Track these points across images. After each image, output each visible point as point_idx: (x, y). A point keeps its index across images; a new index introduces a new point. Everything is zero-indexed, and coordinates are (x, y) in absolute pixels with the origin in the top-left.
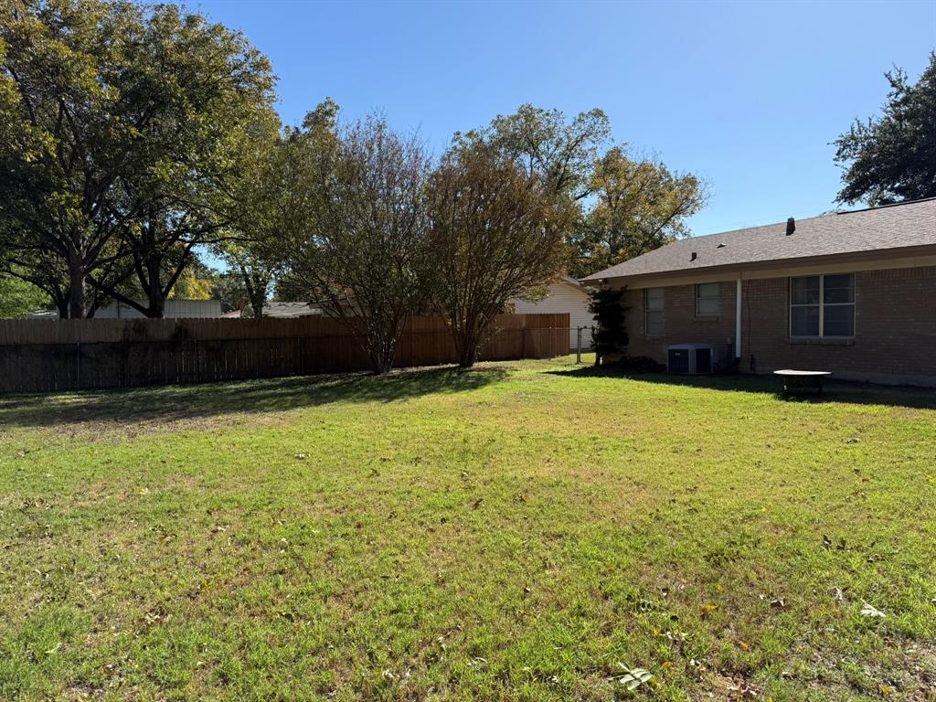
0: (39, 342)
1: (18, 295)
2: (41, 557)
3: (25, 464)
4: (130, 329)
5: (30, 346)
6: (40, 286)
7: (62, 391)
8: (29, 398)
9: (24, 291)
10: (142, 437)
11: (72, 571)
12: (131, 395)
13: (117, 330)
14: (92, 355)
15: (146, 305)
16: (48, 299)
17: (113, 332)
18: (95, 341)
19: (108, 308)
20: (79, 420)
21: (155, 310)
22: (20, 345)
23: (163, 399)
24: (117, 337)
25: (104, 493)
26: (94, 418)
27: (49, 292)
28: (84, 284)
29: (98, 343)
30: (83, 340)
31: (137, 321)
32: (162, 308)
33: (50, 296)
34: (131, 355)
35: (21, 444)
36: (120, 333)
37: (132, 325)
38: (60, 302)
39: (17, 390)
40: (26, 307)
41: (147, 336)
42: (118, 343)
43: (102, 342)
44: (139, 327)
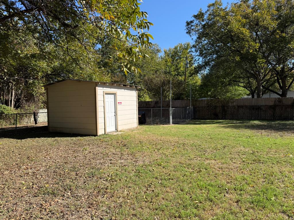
0: (248, 105)
1: (240, 92)
2: (261, 169)
3: (250, 140)
4: (276, 101)
5: (246, 106)
6: (247, 89)
7: (255, 120)
8: (246, 121)
9: (242, 90)
10: (285, 137)
11: (273, 176)
12: (277, 122)
13: (272, 101)
14: (264, 109)
15: (281, 93)
16: (248, 92)
17: (271, 102)
18: (265, 105)
19: (267, 94)
20: (262, 129)
21: (284, 95)
22: (243, 106)
23: (289, 125)
24: (272, 104)
25: (276, 153)
26: (267, 129)
27: (249, 90)
28: (261, 87)
29: (266, 105)
30: (261, 104)
31: (279, 98)
32: (286, 94)
33: (249, 92)
34: (277, 109)
35: (247, 134)
36: (273, 102)
37: (277, 100)
38: (252, 93)
39: (242, 119)
40: (242, 95)
41: (282, 103)
42: (272, 105)
43: (267, 105)
44: (280, 101)
